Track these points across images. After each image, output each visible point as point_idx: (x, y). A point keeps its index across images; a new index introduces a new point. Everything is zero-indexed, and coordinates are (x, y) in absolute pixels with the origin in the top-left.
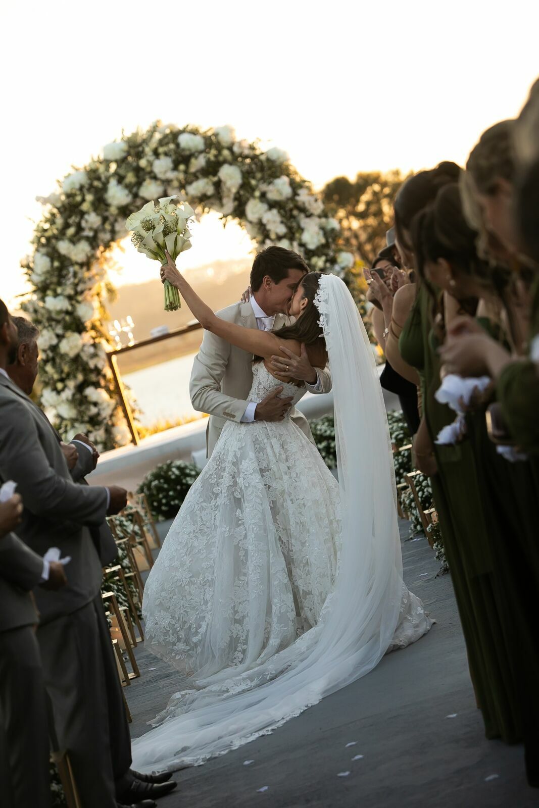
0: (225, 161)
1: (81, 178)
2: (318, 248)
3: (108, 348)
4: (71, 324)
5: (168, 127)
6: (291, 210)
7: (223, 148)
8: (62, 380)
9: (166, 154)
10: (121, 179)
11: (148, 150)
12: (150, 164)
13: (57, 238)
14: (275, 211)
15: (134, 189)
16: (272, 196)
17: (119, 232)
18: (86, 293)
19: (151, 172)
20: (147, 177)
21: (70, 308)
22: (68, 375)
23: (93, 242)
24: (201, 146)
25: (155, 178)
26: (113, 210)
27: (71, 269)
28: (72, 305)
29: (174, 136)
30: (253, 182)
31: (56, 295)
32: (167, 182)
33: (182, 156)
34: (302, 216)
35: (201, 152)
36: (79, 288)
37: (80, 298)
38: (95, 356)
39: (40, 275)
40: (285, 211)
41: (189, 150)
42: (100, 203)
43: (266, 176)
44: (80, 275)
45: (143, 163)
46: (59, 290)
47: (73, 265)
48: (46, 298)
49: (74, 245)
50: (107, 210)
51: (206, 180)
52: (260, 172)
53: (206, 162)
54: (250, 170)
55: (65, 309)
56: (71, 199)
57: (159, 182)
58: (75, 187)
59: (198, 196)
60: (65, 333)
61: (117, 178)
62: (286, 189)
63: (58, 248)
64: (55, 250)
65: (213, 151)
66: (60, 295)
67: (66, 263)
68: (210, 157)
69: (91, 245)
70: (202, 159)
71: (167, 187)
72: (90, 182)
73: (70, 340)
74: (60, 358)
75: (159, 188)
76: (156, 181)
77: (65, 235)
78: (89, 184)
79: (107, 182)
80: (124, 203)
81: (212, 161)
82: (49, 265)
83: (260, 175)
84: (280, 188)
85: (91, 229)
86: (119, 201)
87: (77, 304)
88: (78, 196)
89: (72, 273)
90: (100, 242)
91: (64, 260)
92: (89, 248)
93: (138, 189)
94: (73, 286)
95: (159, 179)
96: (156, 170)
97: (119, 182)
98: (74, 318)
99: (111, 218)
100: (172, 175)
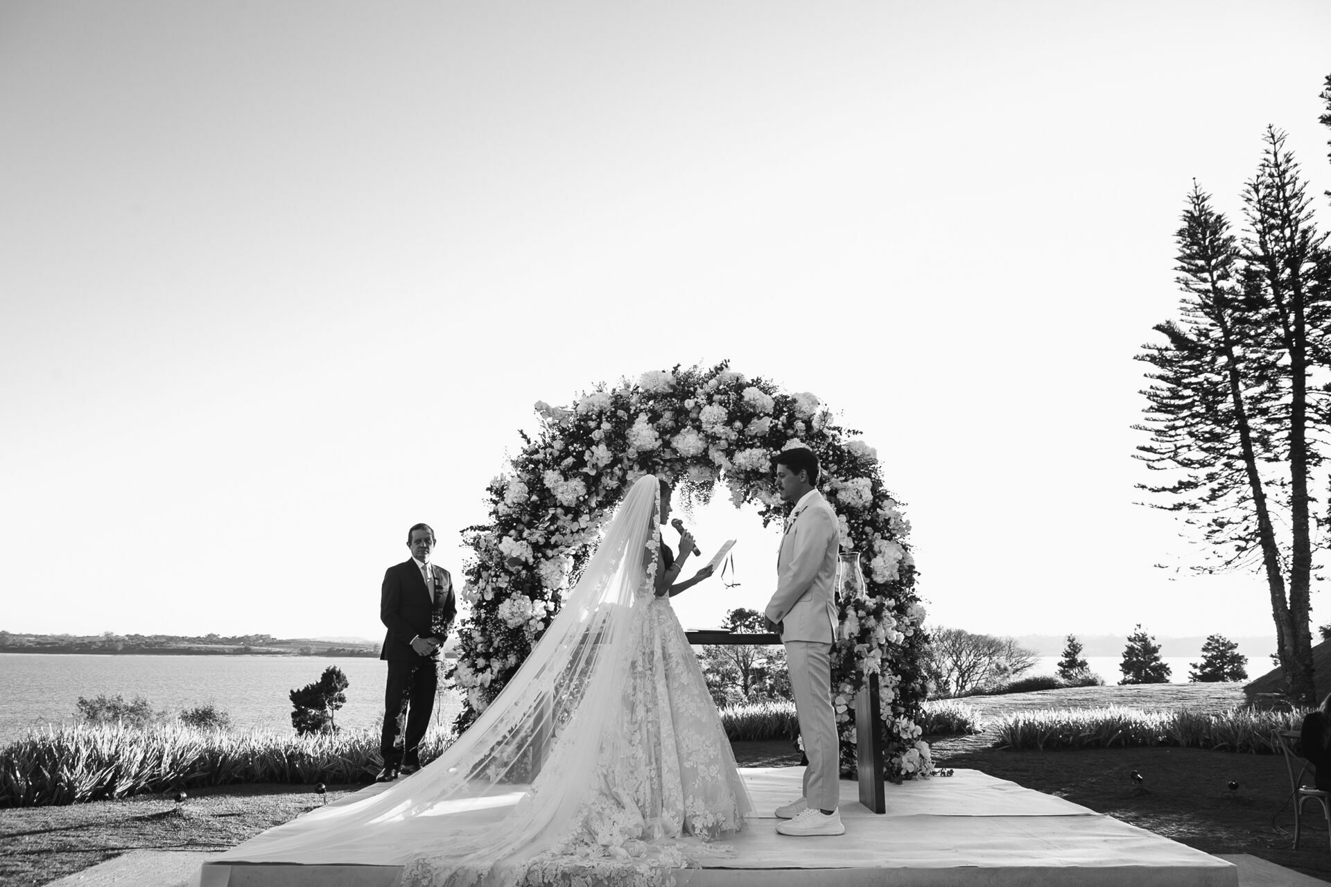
0: (795, 436)
1: (604, 401)
4: (525, 581)
5: (735, 374)
6: (865, 523)
7: (797, 418)
8: (487, 656)
9: (723, 404)
10: (654, 417)
11: (701, 392)
12: (699, 407)
13: (547, 466)
14: (843, 518)
15: (667, 434)
16: (842, 496)
19: (698, 419)
20: (690, 423)
21: (531, 560)
22: (497, 650)
23: (592, 483)
24: (770, 409)
25: (699, 429)
26: (632, 453)
27: (552, 511)
28: (534, 557)
29: (739, 387)
31: (520, 537)
33: (740, 411)
34: (878, 535)
35: (768, 415)
36: (553, 540)
37: (550, 553)
39: (509, 507)
40: (857, 523)
41: (754, 407)
42: (617, 440)
43: (843, 471)
44: (560, 523)
45: (689, 403)
46: (525, 535)
47: (555, 506)
48: (504, 537)
49: (566, 479)
50: (624, 451)
51: (765, 450)
52: (835, 464)
53: (771, 429)
54: (824, 457)
55: (523, 559)
56: (582, 423)
57: (701, 435)
58: (593, 410)
59: (746, 470)
60: (513, 591)
61: (650, 415)
62: (865, 494)
63: (543, 478)
64: (541, 480)
65: (783, 418)
66: (524, 539)
67: (548, 501)
68: (777, 425)
69: (588, 487)
70: (766, 423)
71: (711, 446)
72: (613, 409)
73: (515, 603)
74: (494, 625)
75: (700, 442)
76: (699, 433)
77: (559, 465)
78: (611, 412)
79: (636, 414)
80: (649, 447)
81: (779, 431)
82: (525, 497)
83: (836, 467)
84: (860, 488)
85: (595, 466)
86: (643, 443)
87: (542, 559)
88: (593, 420)
89: (550, 516)
90: (601, 487)
91: (546, 497)
92: (585, 491)
93: (672, 436)
94: (546, 534)
95: (703, 432)
96: (703, 418)
97: (651, 421)
98: (533, 576)
99: (626, 461)
100: (722, 431)
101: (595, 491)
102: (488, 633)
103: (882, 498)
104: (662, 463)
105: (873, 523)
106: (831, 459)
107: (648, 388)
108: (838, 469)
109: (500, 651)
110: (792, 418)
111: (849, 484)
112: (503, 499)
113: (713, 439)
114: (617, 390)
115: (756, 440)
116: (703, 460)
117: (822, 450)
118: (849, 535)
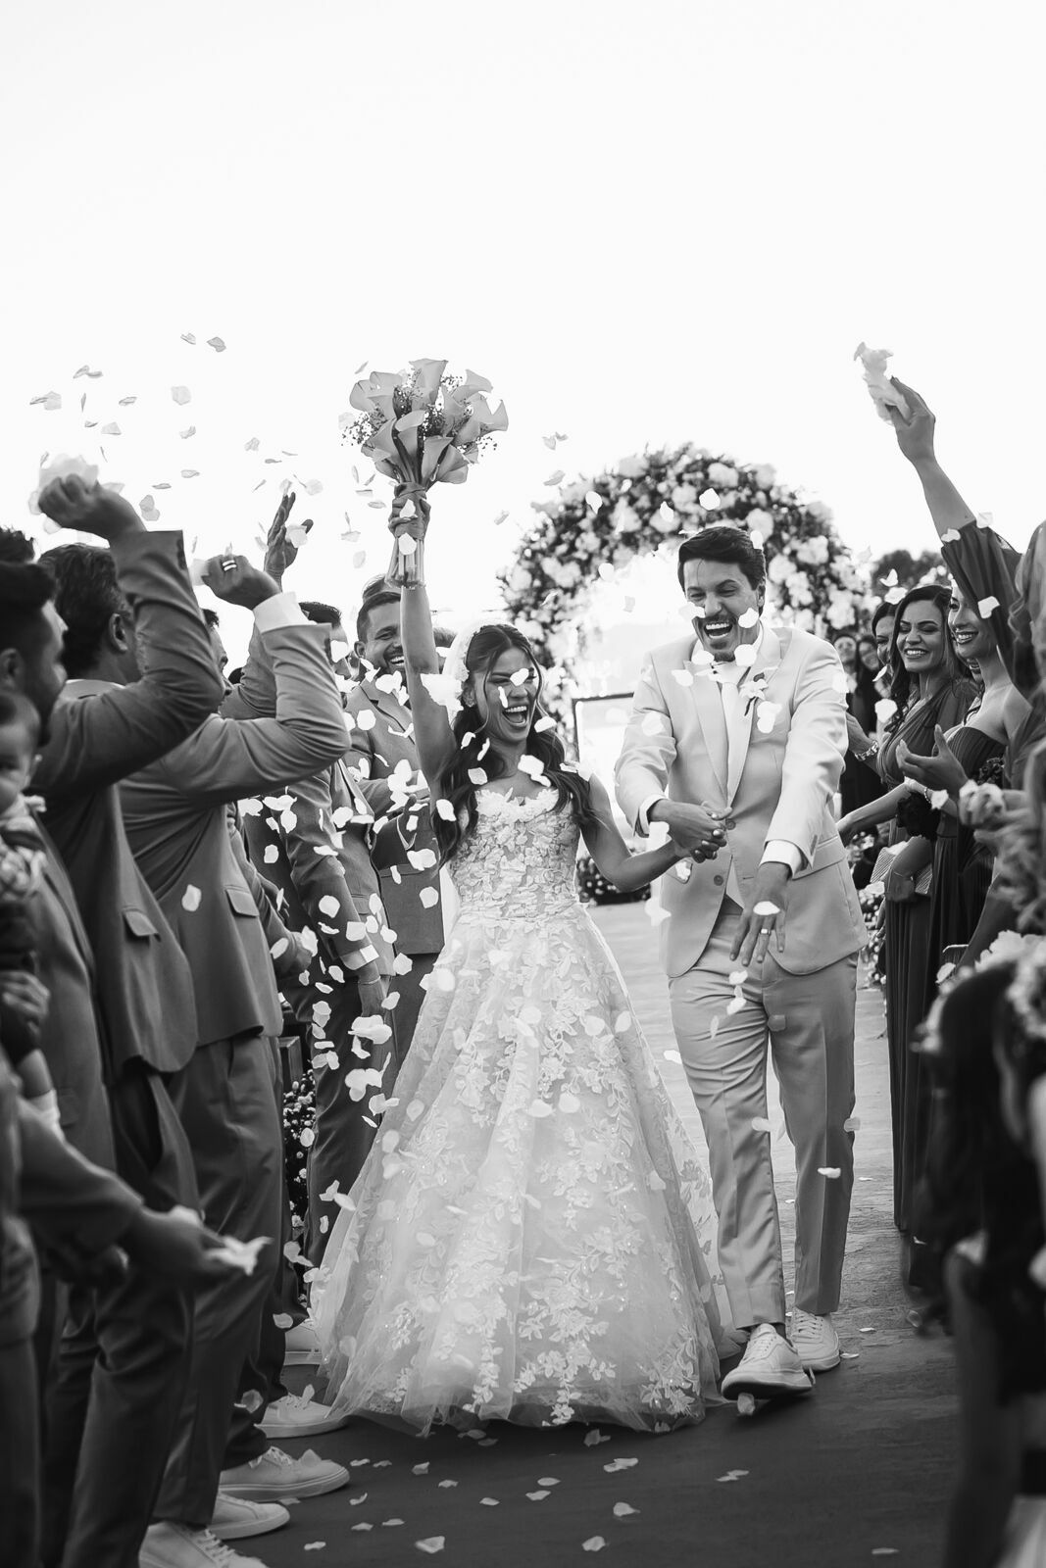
0: (757, 506)
2: (844, 628)
3: (574, 692)
5: (700, 452)
6: (822, 578)
7: (758, 489)
9: (691, 483)
10: (632, 501)
11: (671, 474)
12: (671, 490)
13: (545, 555)
14: (803, 575)
15: (645, 515)
16: (803, 557)
17: (616, 561)
18: (563, 624)
19: (670, 499)
20: (664, 504)
21: (542, 637)
23: (585, 566)
24: (734, 482)
25: (672, 507)
26: (617, 534)
27: (553, 593)
28: (545, 634)
29: (706, 464)
30: (785, 536)
31: (529, 618)
34: (834, 587)
35: (732, 489)
36: (557, 617)
37: (555, 628)
38: (558, 698)
39: (515, 592)
40: (815, 578)
41: (719, 483)
42: (603, 523)
43: (802, 532)
44: (561, 602)
45: (662, 487)
46: (534, 614)
47: (555, 587)
49: (562, 565)
50: (609, 534)
53: (736, 501)
54: (785, 521)
55: (536, 636)
56: (569, 512)
57: (675, 513)
58: (578, 499)
61: (628, 498)
62: (822, 551)
63: (543, 565)
64: (539, 567)
66: (534, 619)
68: (742, 497)
69: (581, 569)
70: (732, 497)
71: (684, 521)
75: (675, 520)
76: (673, 511)
77: (554, 552)
79: (617, 501)
80: (631, 528)
81: (743, 503)
82: (528, 583)
83: (795, 530)
84: (815, 549)
85: (586, 551)
86: (625, 525)
87: (551, 635)
88: (579, 509)
89: (552, 597)
90: (593, 568)
91: (548, 582)
92: (579, 573)
93: (651, 516)
94: (551, 613)
95: (677, 509)
96: (675, 497)
97: (630, 504)
99: (612, 543)
101: (587, 571)
103: (837, 554)
104: (644, 539)
105: (829, 577)
106: (791, 521)
107: (625, 472)
108: (797, 531)
111: (807, 544)
112: (510, 586)
113: (686, 515)
114: (598, 475)
115: (723, 513)
117: (782, 517)
118: (810, 589)
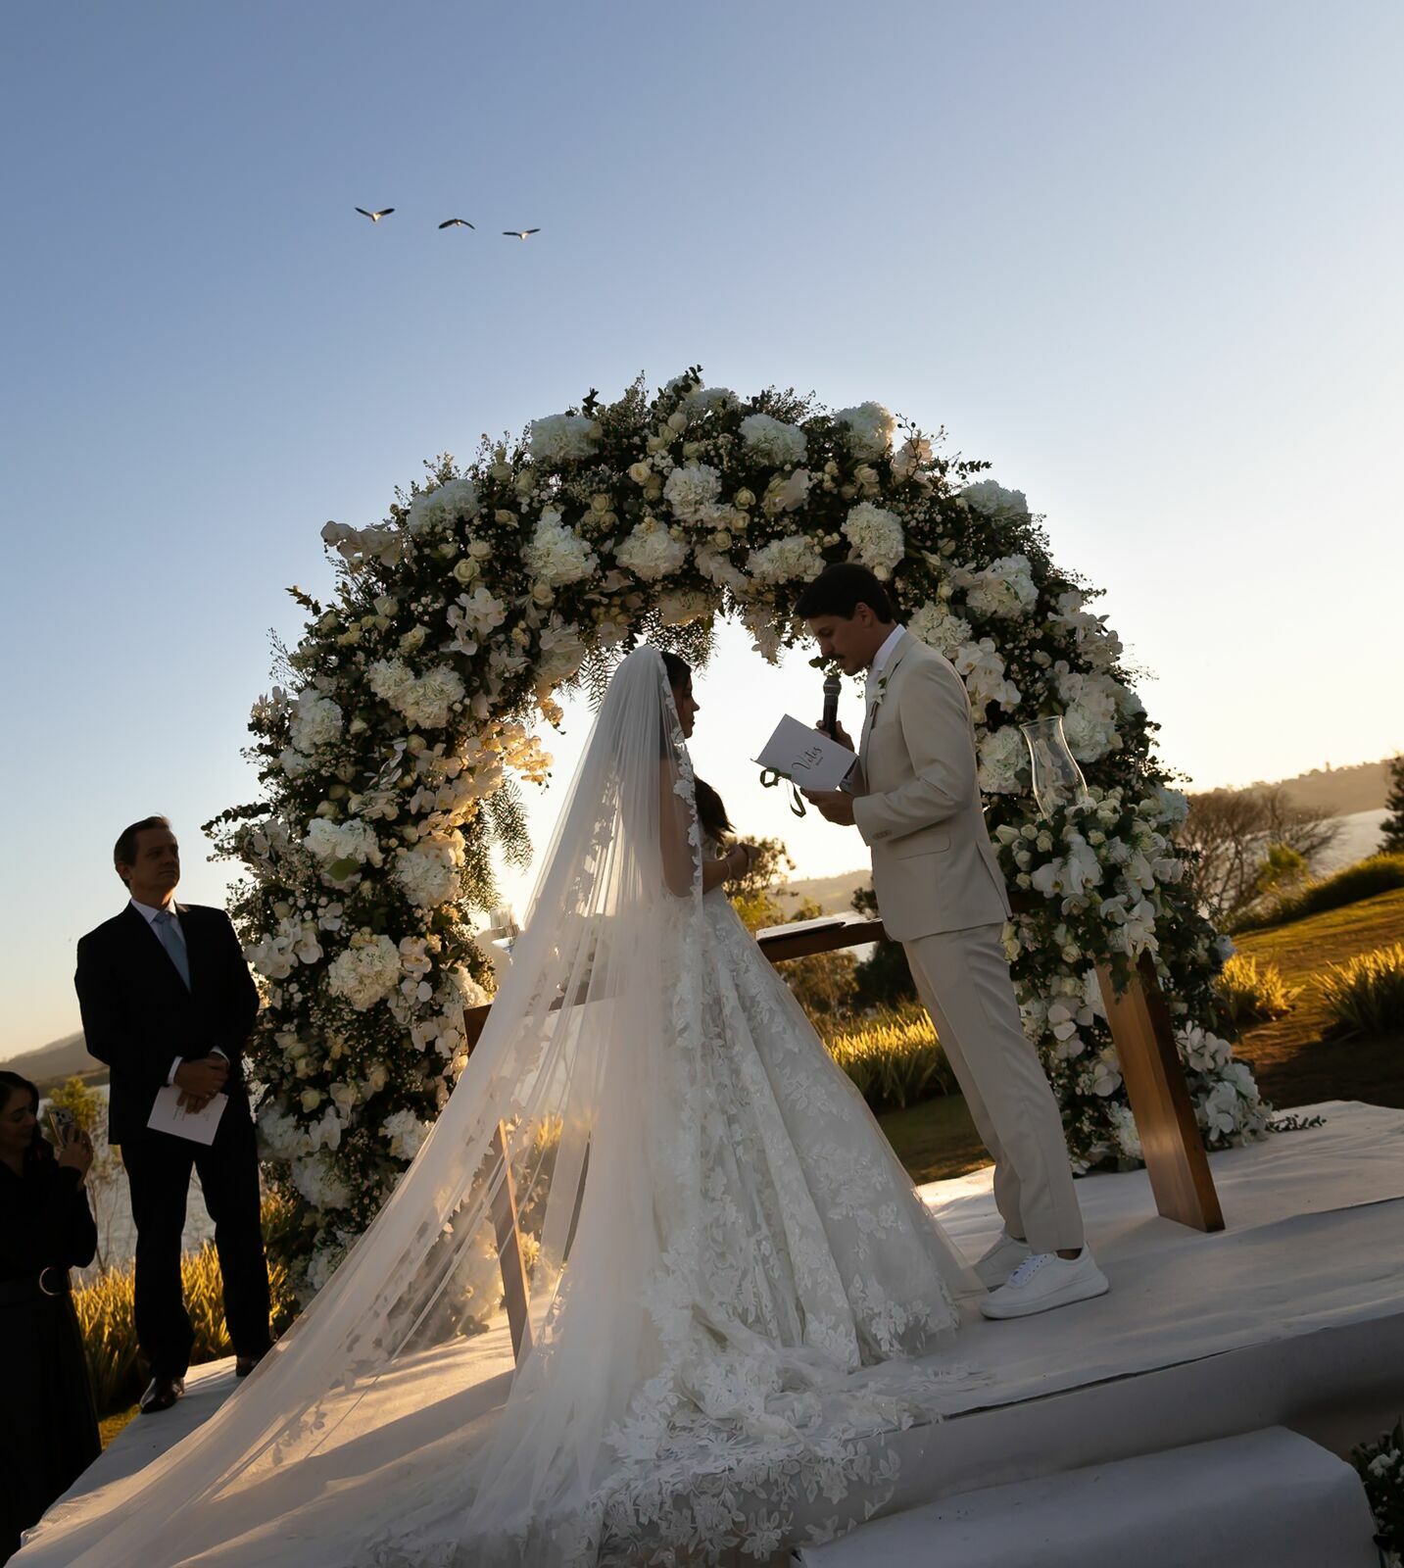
0: (862, 496)
1: (461, 498)
4: (375, 905)
6: (1034, 645)
7: (858, 461)
8: (320, 1081)
9: (705, 459)
10: (572, 512)
11: (656, 444)
12: (661, 476)
13: (372, 655)
14: (989, 644)
15: (605, 542)
16: (978, 601)
17: (551, 653)
18: (436, 817)
19: (661, 500)
20: (648, 510)
21: (378, 858)
22: (341, 1065)
23: (473, 671)
24: (799, 452)
25: (668, 518)
26: (542, 593)
27: (400, 746)
28: (382, 849)
29: (731, 417)
30: (934, 560)
31: (343, 816)
32: (701, 533)
33: (746, 469)
34: (1062, 665)
35: (797, 465)
36: (415, 804)
37: (411, 833)
38: (432, 1011)
39: (307, 755)
40: (1017, 648)
41: (768, 454)
42: (508, 570)
43: (970, 550)
44: (420, 767)
45: (639, 471)
46: (353, 806)
47: (405, 733)
48: (312, 822)
49: (418, 674)
50: (525, 592)
51: (808, 538)
52: (952, 537)
53: (812, 491)
54: (926, 529)
55: (361, 859)
56: (427, 551)
57: (676, 530)
58: (443, 520)
59: (777, 584)
60: (351, 932)
61: (562, 508)
62: (1023, 587)
63: (370, 681)
64: (361, 685)
65: (831, 467)
66: (355, 816)
67: (387, 726)
68: (822, 481)
69: (466, 681)
70: (801, 484)
71: (698, 549)
72: (485, 511)
73: (363, 956)
74: (326, 1011)
75: (677, 545)
76: (670, 527)
77: (396, 645)
78: (482, 517)
79: (535, 515)
80: (576, 575)
81: (827, 493)
82: (336, 728)
83: (952, 545)
84: (1011, 579)
85: (472, 634)
86: (562, 569)
87: (400, 851)
88: (448, 542)
89: (399, 757)
90: (493, 676)
91: (382, 718)
92: (460, 691)
93: (618, 543)
94: (398, 796)
95: (678, 522)
96: (673, 495)
97: (568, 519)
98: (387, 889)
99: (532, 613)
100: (716, 515)
101: (481, 686)
102: (314, 1031)
103: (1056, 590)
104: (605, 601)
105: (1047, 643)
106: (940, 529)
107: (548, 453)
108: (958, 548)
109: (348, 1065)
110: (847, 464)
111: (988, 574)
112: (289, 741)
113: (699, 534)
114: (483, 467)
115: (786, 521)
116: (688, 580)
117: (921, 517)
118: (1007, 676)
